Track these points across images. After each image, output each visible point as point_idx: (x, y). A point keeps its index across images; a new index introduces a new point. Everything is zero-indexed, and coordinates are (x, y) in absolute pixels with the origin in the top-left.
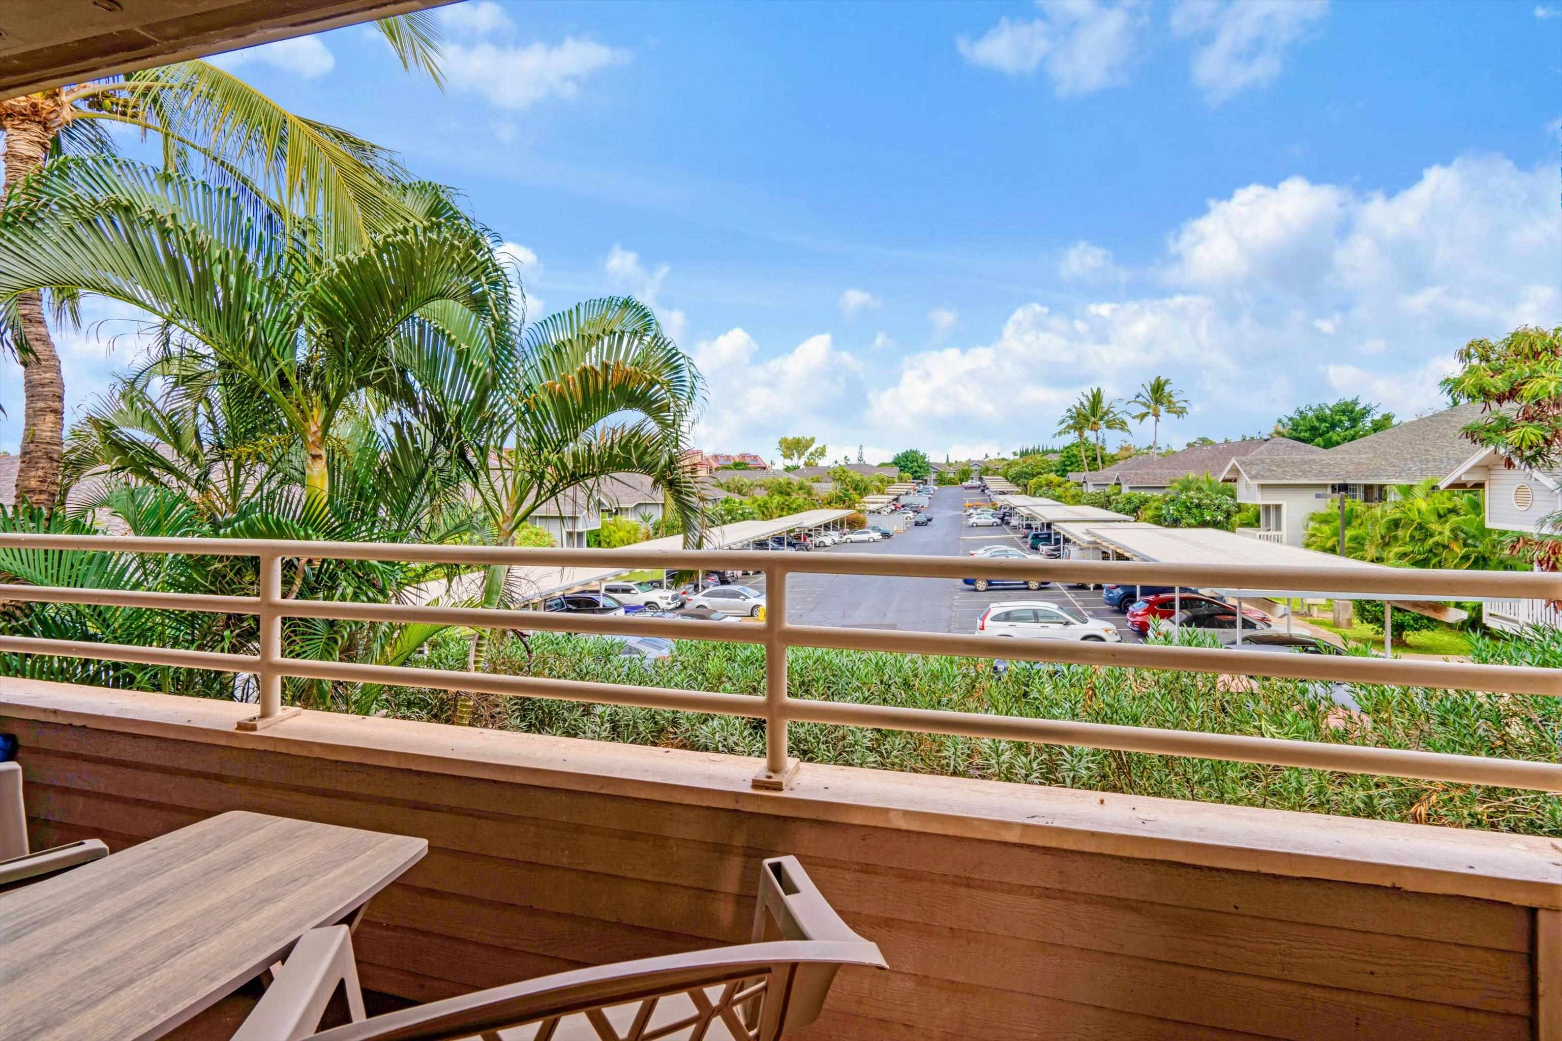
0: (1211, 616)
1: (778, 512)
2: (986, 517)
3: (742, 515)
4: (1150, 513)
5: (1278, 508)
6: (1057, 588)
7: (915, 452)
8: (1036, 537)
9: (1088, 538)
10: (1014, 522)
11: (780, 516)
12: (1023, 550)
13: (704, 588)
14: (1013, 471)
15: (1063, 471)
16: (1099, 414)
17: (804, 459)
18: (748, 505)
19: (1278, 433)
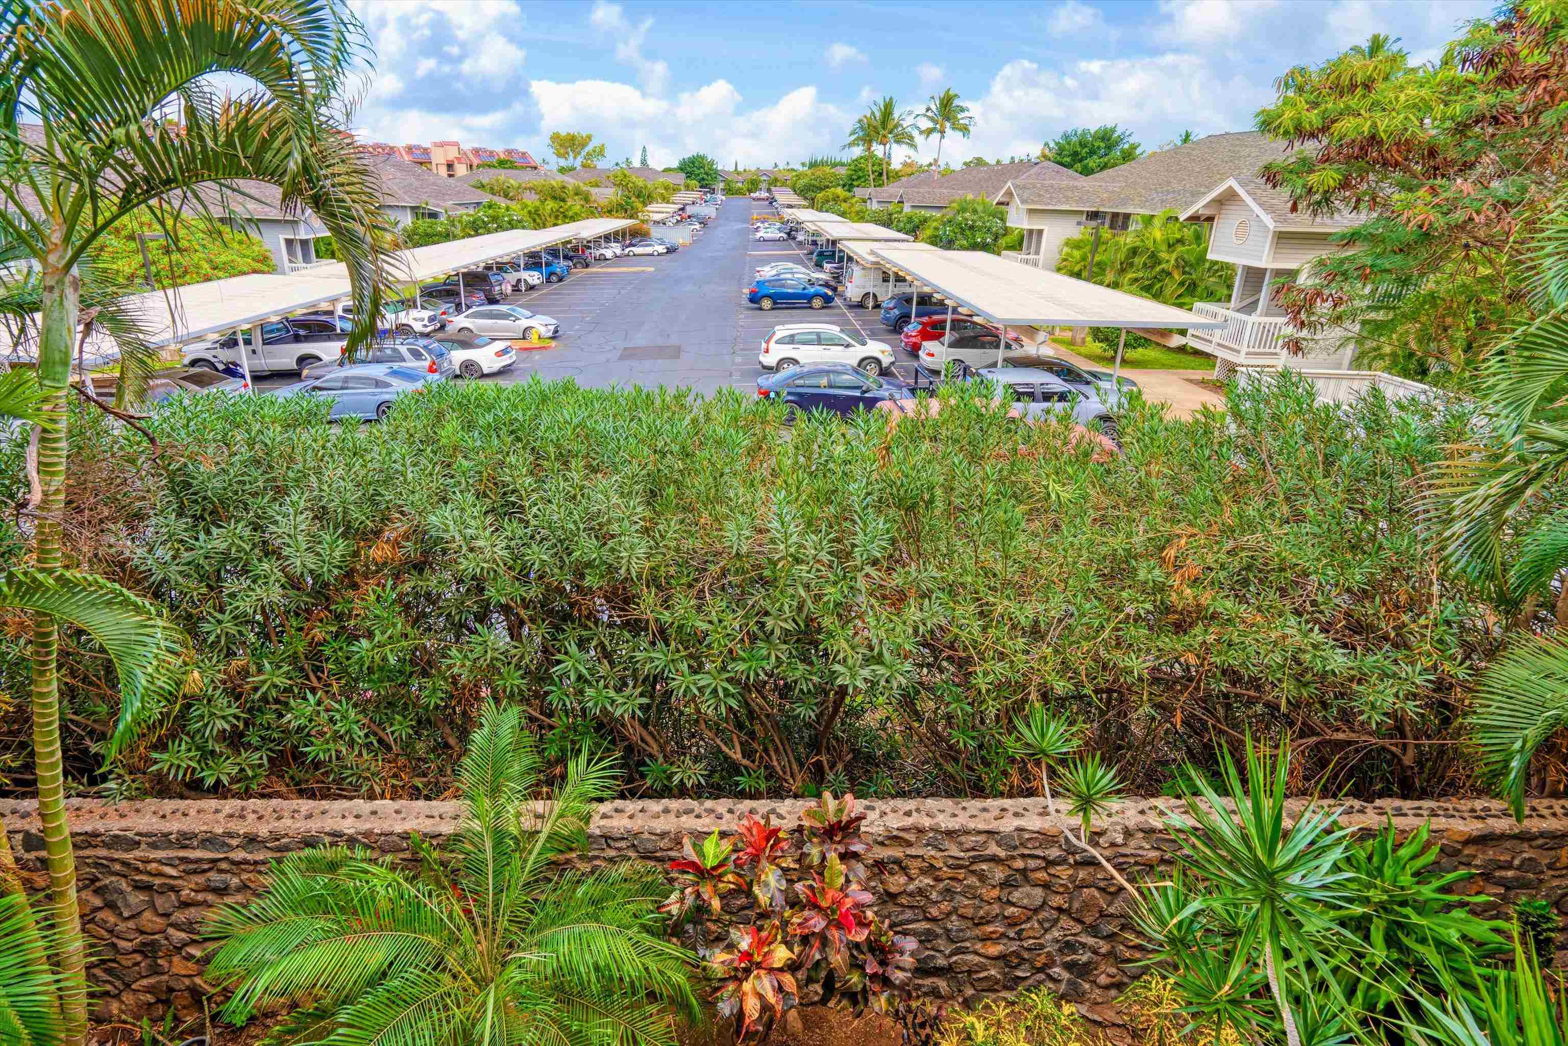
0: (975, 337)
1: (553, 220)
2: (771, 232)
3: (509, 222)
4: (929, 232)
5: (1040, 232)
6: (838, 307)
7: (703, 158)
8: (821, 254)
9: (872, 259)
10: (800, 237)
11: (555, 225)
12: (807, 267)
13: (468, 307)
14: (801, 182)
15: (849, 186)
16: (890, 126)
17: (579, 160)
18: (516, 211)
19: (1044, 156)
